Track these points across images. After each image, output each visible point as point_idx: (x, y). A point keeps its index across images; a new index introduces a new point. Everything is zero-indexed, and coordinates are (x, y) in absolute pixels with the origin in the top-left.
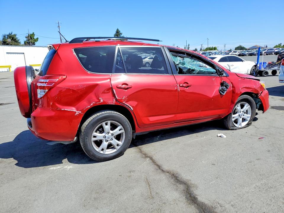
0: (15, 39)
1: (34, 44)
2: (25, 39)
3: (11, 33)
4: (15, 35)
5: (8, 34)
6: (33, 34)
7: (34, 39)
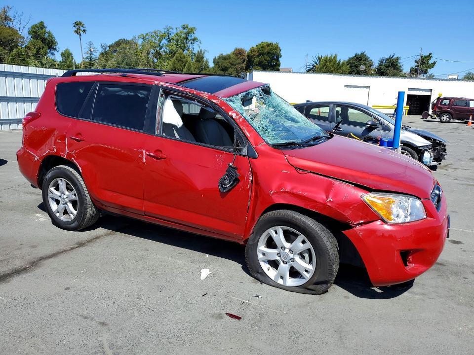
0: (396, 65)
1: (426, 72)
2: (414, 65)
3: (393, 56)
4: (398, 59)
5: (387, 57)
6: (430, 56)
7: (428, 63)
